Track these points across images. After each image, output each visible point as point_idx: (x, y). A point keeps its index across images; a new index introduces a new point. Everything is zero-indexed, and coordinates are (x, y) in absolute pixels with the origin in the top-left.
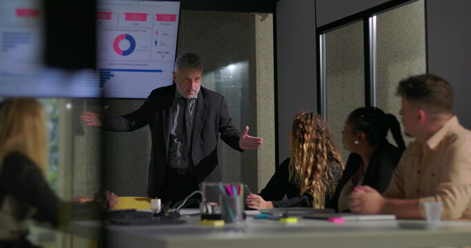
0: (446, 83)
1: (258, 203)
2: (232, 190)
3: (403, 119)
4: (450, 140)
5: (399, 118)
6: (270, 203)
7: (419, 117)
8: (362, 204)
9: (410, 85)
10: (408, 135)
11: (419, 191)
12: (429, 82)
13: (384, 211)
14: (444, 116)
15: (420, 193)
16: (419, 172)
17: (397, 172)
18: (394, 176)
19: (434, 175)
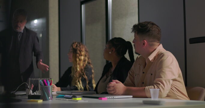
0: (157, 26)
1: (54, 88)
2: (47, 83)
3: (134, 45)
4: (160, 56)
5: (133, 44)
6: (59, 88)
7: (144, 44)
8: (114, 89)
9: (140, 27)
10: (136, 53)
11: (143, 83)
12: (149, 26)
13: (126, 93)
14: (156, 44)
15: (144, 84)
16: (144, 73)
17: (130, 73)
18: (129, 74)
19: (152, 74)
